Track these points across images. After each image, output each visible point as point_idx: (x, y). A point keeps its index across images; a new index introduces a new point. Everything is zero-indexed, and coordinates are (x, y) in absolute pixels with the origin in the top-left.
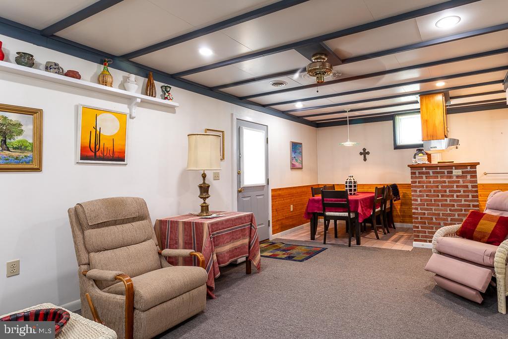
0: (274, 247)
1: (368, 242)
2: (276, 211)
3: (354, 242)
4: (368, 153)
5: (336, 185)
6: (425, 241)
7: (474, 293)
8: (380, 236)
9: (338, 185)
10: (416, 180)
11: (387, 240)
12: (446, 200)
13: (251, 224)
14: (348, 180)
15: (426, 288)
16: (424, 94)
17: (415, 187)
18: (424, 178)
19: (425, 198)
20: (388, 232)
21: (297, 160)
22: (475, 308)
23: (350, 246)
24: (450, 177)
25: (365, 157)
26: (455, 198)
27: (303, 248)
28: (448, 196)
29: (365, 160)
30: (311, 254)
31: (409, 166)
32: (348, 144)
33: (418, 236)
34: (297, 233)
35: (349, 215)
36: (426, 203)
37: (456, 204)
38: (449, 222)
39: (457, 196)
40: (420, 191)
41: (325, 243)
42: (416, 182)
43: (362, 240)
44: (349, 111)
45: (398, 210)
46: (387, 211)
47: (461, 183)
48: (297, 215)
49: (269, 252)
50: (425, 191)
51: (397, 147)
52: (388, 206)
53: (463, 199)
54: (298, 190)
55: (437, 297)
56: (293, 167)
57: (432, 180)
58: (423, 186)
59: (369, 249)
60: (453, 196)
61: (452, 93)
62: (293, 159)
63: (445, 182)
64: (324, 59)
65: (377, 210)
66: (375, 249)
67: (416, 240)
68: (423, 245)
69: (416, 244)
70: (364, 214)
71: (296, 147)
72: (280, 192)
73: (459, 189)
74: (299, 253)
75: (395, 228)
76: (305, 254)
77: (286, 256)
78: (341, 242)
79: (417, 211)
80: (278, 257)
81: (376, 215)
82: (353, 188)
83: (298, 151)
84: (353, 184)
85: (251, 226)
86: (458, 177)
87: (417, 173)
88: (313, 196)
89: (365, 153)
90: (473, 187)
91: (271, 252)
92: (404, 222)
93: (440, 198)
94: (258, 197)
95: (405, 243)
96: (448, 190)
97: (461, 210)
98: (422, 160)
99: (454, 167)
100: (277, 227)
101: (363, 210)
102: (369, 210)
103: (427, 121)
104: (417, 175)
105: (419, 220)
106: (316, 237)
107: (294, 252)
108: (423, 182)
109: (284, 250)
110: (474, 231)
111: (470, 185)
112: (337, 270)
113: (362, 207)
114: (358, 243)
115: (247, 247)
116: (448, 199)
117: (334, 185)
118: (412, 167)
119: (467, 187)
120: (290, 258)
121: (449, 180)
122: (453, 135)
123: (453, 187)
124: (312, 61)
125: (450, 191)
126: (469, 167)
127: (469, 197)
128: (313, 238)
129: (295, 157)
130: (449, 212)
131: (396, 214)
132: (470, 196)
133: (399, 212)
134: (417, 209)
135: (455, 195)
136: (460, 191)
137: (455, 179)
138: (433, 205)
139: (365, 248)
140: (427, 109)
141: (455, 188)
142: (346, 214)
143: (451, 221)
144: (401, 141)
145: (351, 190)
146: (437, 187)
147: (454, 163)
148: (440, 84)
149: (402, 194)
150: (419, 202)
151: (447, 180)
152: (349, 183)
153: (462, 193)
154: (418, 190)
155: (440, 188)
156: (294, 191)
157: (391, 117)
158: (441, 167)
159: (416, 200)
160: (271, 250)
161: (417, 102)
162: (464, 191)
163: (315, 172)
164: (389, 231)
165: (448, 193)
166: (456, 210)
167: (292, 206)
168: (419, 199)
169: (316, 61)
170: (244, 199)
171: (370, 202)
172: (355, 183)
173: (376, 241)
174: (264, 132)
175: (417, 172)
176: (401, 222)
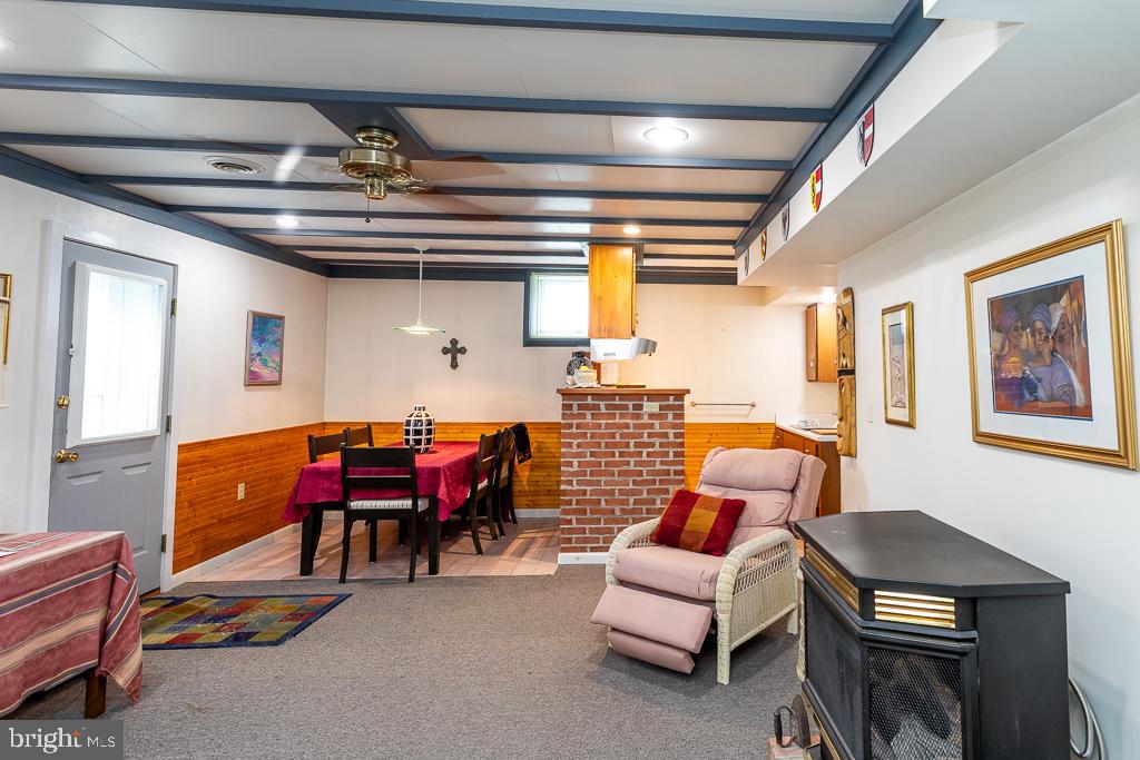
0: (182, 611)
1: (459, 563)
2: (191, 504)
3: (422, 568)
4: (463, 351)
5: (375, 423)
6: (583, 550)
7: (681, 655)
8: (484, 544)
9: (380, 424)
10: (572, 421)
11: (499, 552)
12: (628, 463)
13: (115, 566)
14: (413, 418)
15: (590, 660)
16: (596, 242)
17: (570, 436)
18: (589, 417)
19: (588, 459)
20: (502, 533)
21: (265, 363)
22: (680, 683)
23: (411, 579)
24: (638, 417)
25: (454, 358)
26: (644, 457)
27: (279, 603)
28: (631, 455)
29: (454, 365)
30: (304, 618)
31: (558, 391)
32: (418, 329)
33: (569, 541)
34: (254, 560)
35: (415, 504)
36: (588, 470)
37: (644, 470)
38: (631, 506)
39: (649, 455)
40: (579, 446)
41: (343, 580)
42: (570, 426)
43: (443, 560)
44: (424, 252)
45: (524, 479)
46: (501, 485)
47: (657, 429)
48: (255, 510)
49: (166, 632)
50: (589, 445)
51: (529, 342)
52: (504, 473)
53: (658, 460)
54: (264, 442)
55: (613, 674)
56: (253, 380)
57: (603, 422)
58: (586, 434)
59: (460, 582)
60: (640, 454)
61: (649, 248)
62: (252, 360)
63: (627, 426)
64: (389, 143)
65: (480, 486)
66: (474, 581)
67: (564, 550)
68: (578, 558)
69: (565, 558)
70: (452, 499)
71: (264, 327)
72: (206, 452)
73: (651, 440)
74: (266, 621)
75: (515, 521)
76: (286, 619)
77: (224, 635)
78: (388, 571)
79: (569, 488)
80: (200, 641)
81: (478, 497)
82: (424, 437)
83: (271, 338)
84: (424, 428)
85: (114, 574)
86: (651, 416)
87: (575, 407)
88: (313, 460)
89: (454, 351)
90: (676, 435)
91: (172, 630)
92: (534, 506)
93: (617, 458)
94: (129, 472)
95: (541, 557)
96: (632, 442)
97: (654, 482)
98: (585, 379)
99: (645, 397)
100: (191, 551)
101: (449, 492)
102: (461, 487)
103: (600, 298)
104: (575, 411)
105: (574, 506)
106: (317, 563)
107: (251, 618)
108: (587, 426)
109: (216, 619)
110: (680, 530)
111: (671, 432)
112: (383, 652)
113: (447, 485)
114: (433, 570)
115: (96, 638)
116: (632, 461)
117: (369, 425)
118: (565, 394)
119: (666, 435)
120: (240, 639)
121: (635, 422)
122: (645, 332)
123: (641, 436)
124: (356, 140)
125: (637, 445)
126: (671, 398)
127: (668, 456)
128: (307, 567)
129: (259, 354)
130: (631, 486)
131: (520, 488)
132: (671, 454)
133: (525, 483)
134: (570, 483)
135: (645, 451)
136: (653, 445)
137: (646, 420)
138: (601, 474)
139: (449, 581)
140: (602, 274)
141: (645, 439)
142: (407, 504)
143: (634, 504)
144: (540, 329)
145: (418, 442)
146: (613, 436)
147: (647, 387)
148: (632, 231)
149: (535, 445)
150: (576, 468)
151: (631, 422)
152: (416, 425)
153: (657, 448)
154: (576, 442)
155: (618, 439)
156: (252, 445)
157: (521, 274)
158: (623, 396)
159: (570, 464)
160: (171, 624)
161: (580, 254)
162: (661, 445)
163: (316, 390)
164: (505, 530)
165: (632, 449)
166: (644, 482)
167: (241, 487)
168: (575, 462)
169: (368, 143)
170: (77, 482)
171: (467, 470)
172: (430, 424)
173: (474, 559)
174: (165, 282)
175: (575, 403)
176: (528, 506)
